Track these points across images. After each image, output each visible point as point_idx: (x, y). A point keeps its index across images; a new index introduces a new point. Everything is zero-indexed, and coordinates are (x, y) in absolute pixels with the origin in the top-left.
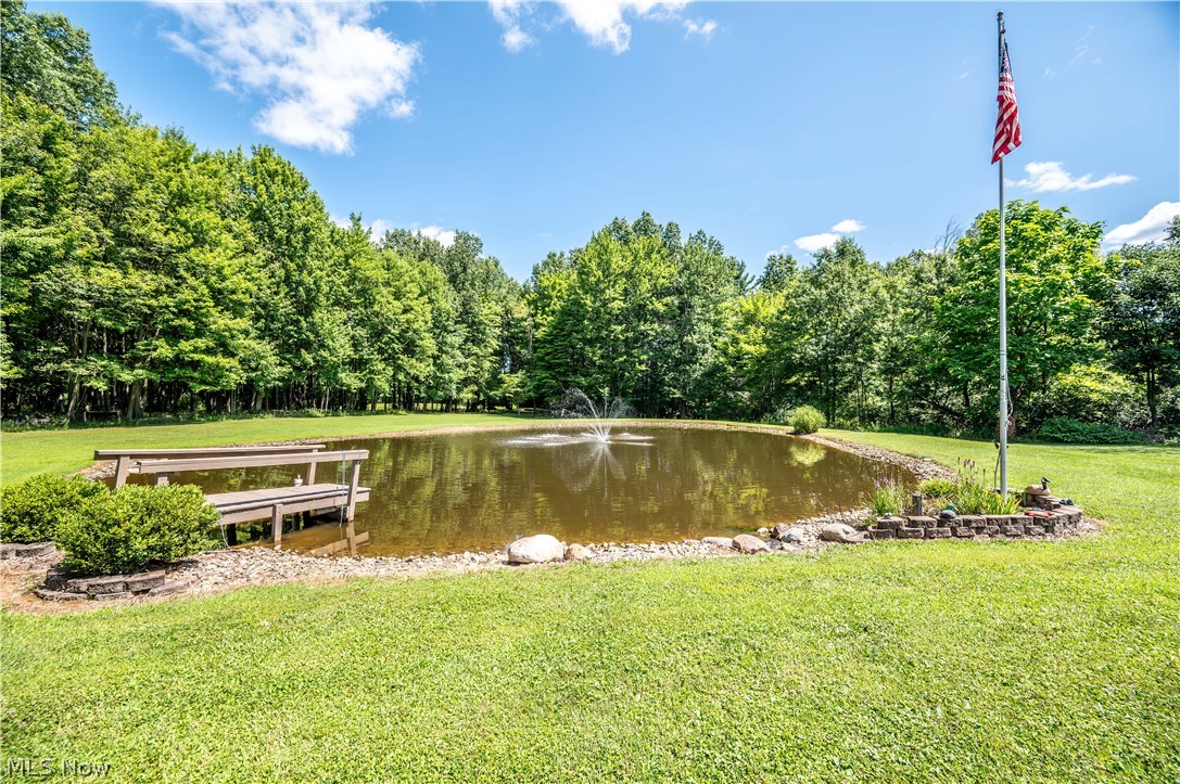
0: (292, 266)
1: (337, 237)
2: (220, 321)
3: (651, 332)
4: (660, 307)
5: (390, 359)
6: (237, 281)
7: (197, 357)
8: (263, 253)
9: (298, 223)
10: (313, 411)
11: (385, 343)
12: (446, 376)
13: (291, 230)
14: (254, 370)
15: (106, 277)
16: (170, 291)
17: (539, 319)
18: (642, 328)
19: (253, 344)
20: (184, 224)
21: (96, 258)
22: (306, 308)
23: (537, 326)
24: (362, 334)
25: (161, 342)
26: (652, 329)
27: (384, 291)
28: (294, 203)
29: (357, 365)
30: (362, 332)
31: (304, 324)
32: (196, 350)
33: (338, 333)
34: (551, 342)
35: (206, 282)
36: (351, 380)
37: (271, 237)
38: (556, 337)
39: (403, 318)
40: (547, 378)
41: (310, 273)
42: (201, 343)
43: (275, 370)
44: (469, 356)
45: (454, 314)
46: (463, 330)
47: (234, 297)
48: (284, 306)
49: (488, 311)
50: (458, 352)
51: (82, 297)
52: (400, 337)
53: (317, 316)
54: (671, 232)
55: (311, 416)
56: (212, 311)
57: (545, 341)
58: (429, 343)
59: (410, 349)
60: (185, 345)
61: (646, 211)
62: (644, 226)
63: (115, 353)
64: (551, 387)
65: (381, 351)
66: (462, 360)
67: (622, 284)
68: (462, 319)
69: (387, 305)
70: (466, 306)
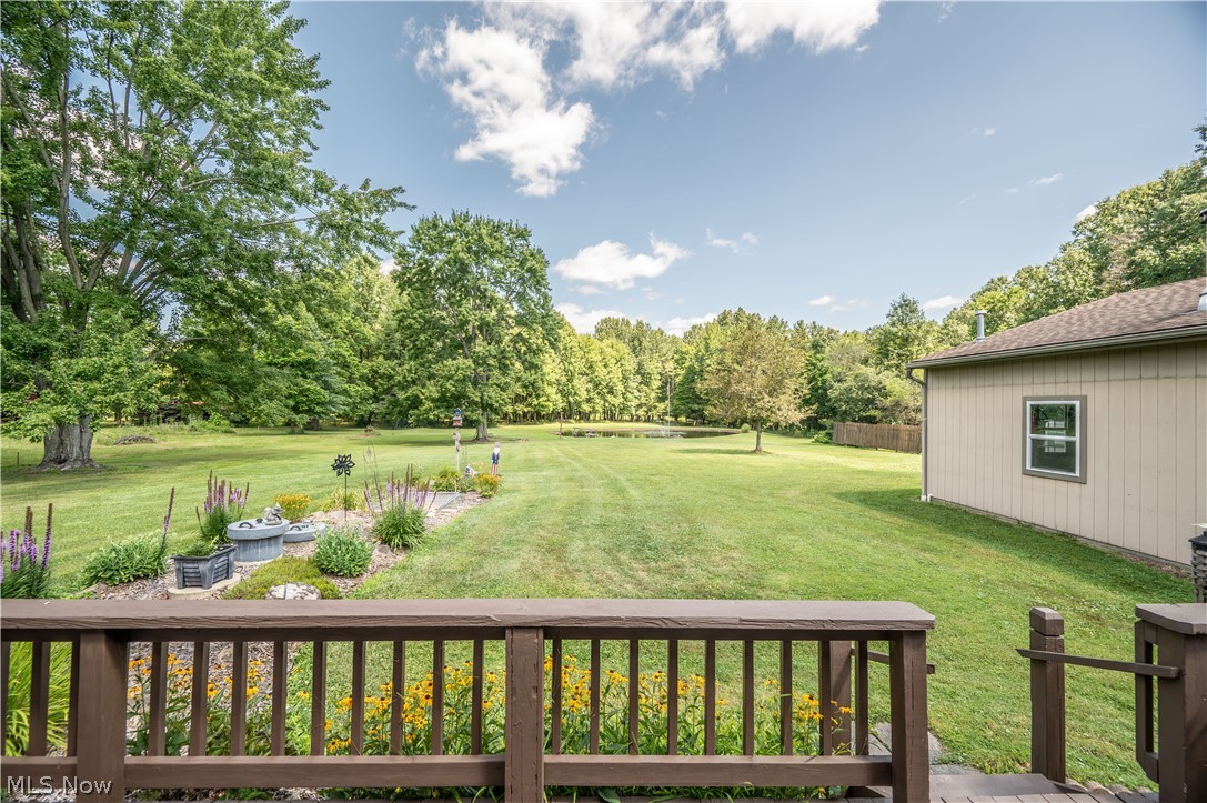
5: (602, 397)
11: (600, 390)
12: (629, 403)
17: (678, 372)
22: (570, 380)
23: (678, 375)
24: (591, 386)
27: (600, 365)
29: (589, 400)
31: (570, 386)
33: (581, 387)
34: (683, 384)
36: (586, 407)
38: (685, 382)
40: (679, 404)
44: (641, 392)
45: (633, 371)
46: (639, 378)
49: (653, 367)
50: (635, 390)
52: (607, 386)
57: (679, 384)
58: (620, 388)
59: (611, 392)
64: (681, 409)
65: (599, 394)
66: (637, 394)
68: (638, 372)
69: (601, 372)
70: (640, 365)
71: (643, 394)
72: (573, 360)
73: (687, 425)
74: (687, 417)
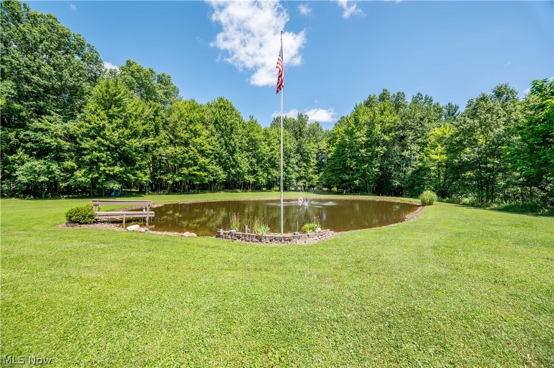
0: (227, 138)
1: (245, 125)
2: (202, 160)
3: (381, 152)
4: (387, 138)
5: (266, 170)
6: (207, 147)
7: (194, 172)
8: (218, 135)
9: (229, 123)
10: (238, 190)
11: (263, 164)
12: (289, 176)
13: (226, 125)
14: (216, 176)
15: (171, 150)
16: (187, 152)
17: (330, 149)
18: (377, 150)
19: (214, 167)
20: (191, 130)
21: (167, 144)
22: (232, 153)
23: (330, 152)
24: (254, 161)
25: (185, 168)
26: (382, 150)
27: (263, 143)
28: (227, 116)
29: (254, 172)
30: (254, 160)
31: (231, 159)
32: (194, 170)
33: (244, 162)
34: (334, 159)
35: (196, 148)
36: (250, 179)
37: (220, 129)
38: (336, 156)
39: (270, 154)
40: (332, 176)
41: (233, 140)
42: (195, 168)
43: (223, 176)
44: (301, 167)
45: (294, 150)
46: (299, 157)
47: (207, 152)
48: (225, 154)
49: (311, 147)
50: (295, 166)
51: (165, 156)
52: (269, 161)
53: (236, 155)
54: (400, 96)
55: (237, 192)
56: (199, 157)
57: (331, 159)
58: (282, 163)
59: (274, 166)
60: (191, 169)
61: (385, 89)
62: (383, 98)
63: (174, 172)
64: (333, 180)
65: (261, 167)
66: (297, 169)
67: (366, 128)
68: (298, 151)
69: (264, 149)
70: (300, 145)
71: (303, 169)
72: (233, 136)
73: (338, 193)
74: (338, 188)
